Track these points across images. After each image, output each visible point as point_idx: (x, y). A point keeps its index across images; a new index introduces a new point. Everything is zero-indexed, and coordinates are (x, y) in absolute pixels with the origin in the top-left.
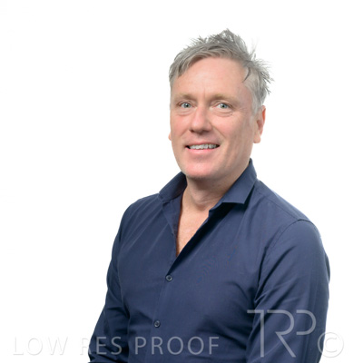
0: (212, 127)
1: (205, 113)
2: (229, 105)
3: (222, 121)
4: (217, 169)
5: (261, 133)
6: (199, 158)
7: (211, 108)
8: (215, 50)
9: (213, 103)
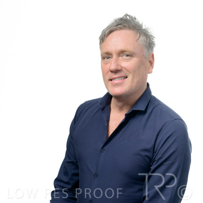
0: (122, 67)
1: (117, 61)
2: (130, 55)
3: (127, 64)
4: (127, 90)
5: (152, 68)
6: (117, 85)
7: (120, 58)
8: (119, 26)
9: (121, 55)
